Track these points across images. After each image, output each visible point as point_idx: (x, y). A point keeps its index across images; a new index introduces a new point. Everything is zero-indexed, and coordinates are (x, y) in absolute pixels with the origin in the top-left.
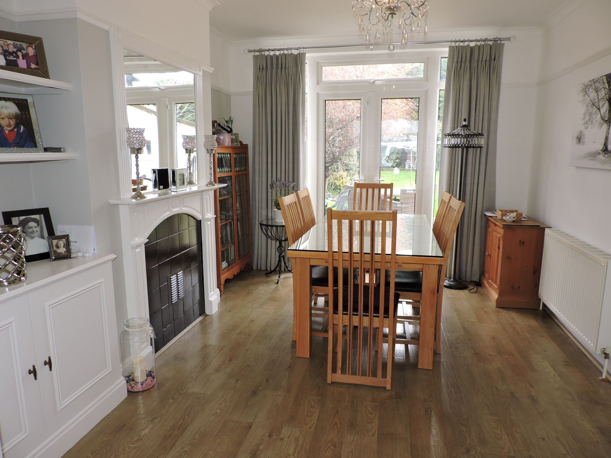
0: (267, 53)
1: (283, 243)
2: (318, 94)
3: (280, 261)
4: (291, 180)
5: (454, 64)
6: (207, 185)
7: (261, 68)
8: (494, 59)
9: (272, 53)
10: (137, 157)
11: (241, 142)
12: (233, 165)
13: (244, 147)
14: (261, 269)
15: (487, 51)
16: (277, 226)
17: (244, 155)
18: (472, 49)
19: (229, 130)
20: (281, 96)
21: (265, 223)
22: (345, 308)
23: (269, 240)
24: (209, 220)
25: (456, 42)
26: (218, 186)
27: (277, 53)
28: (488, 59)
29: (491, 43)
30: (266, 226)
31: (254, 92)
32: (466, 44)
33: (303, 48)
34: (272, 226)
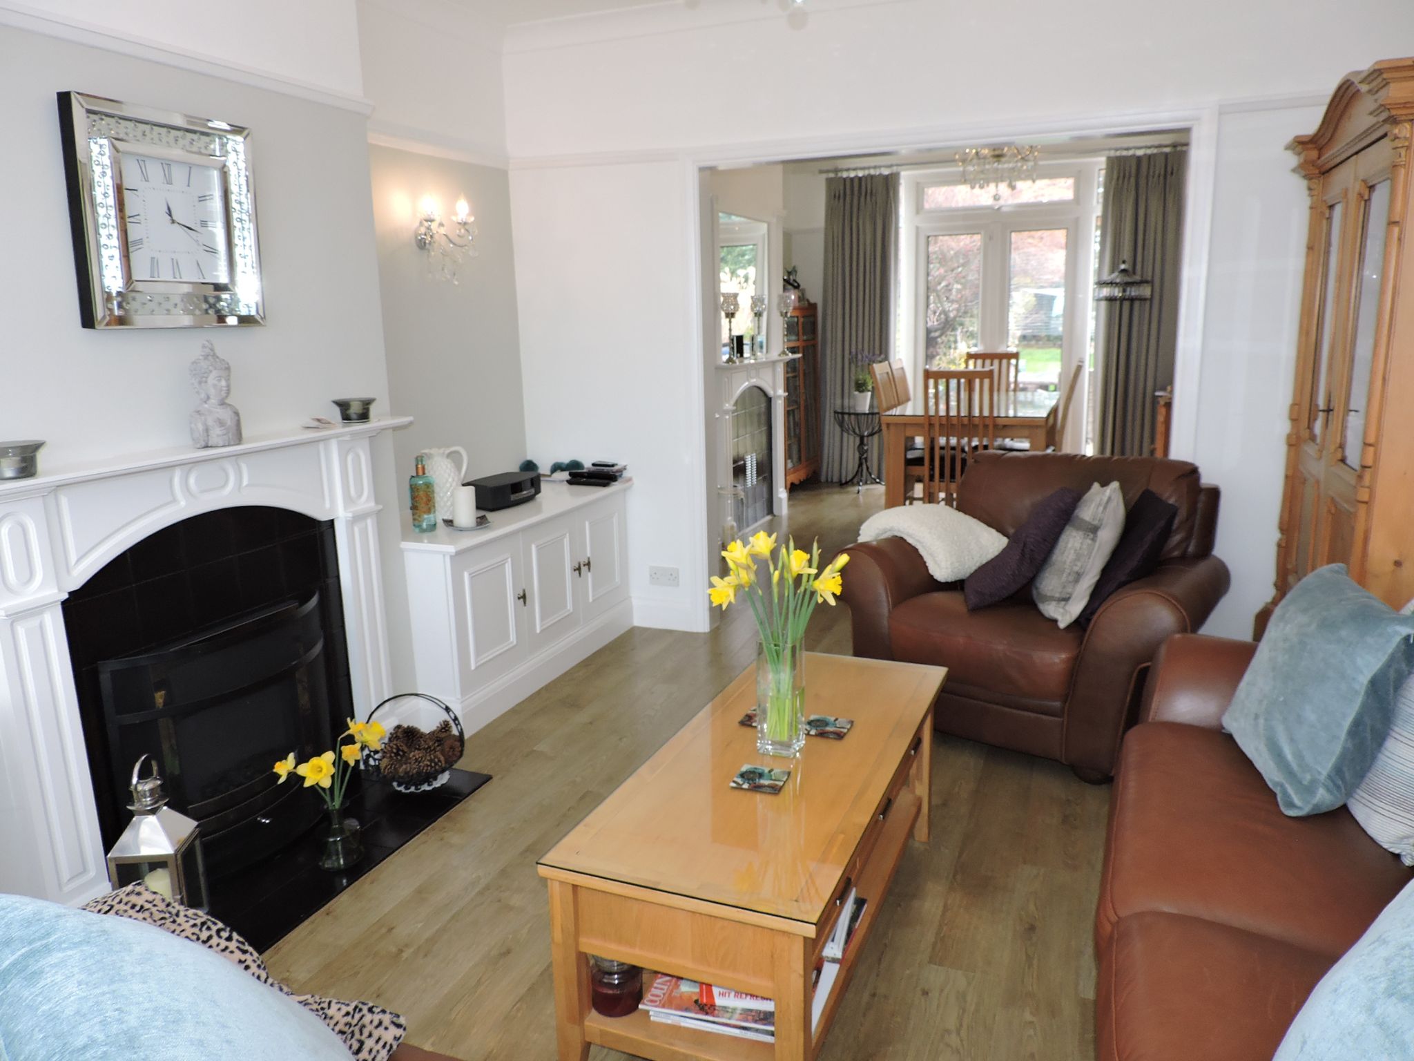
0: (845, 175)
1: (865, 439)
2: (917, 228)
3: (860, 465)
4: (877, 352)
5: (1114, 182)
6: (780, 355)
7: (837, 195)
8: (1172, 173)
9: (852, 174)
10: (730, 322)
11: (808, 301)
12: (801, 334)
13: (812, 307)
14: (832, 481)
15: (1160, 163)
16: (857, 415)
17: (812, 319)
18: (1139, 159)
19: (796, 284)
20: (865, 234)
21: (839, 411)
22: (942, 475)
23: (845, 435)
24: (779, 397)
25: (1117, 150)
26: (791, 356)
27: (860, 174)
28: (1162, 173)
29: (1167, 150)
30: (841, 416)
31: (826, 229)
32: (1131, 153)
33: (898, 165)
34: (849, 414)
